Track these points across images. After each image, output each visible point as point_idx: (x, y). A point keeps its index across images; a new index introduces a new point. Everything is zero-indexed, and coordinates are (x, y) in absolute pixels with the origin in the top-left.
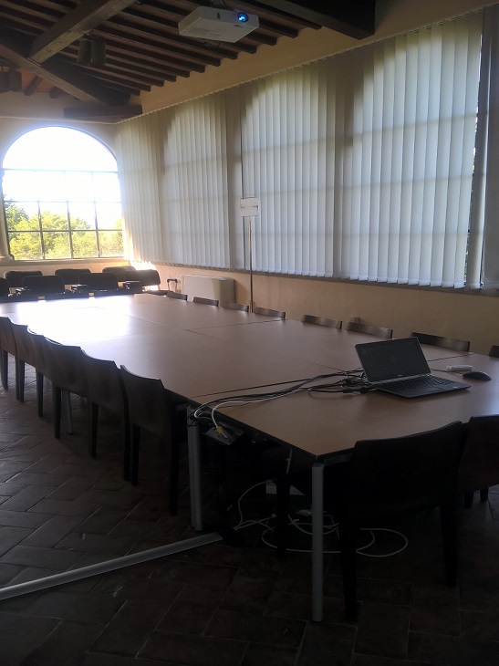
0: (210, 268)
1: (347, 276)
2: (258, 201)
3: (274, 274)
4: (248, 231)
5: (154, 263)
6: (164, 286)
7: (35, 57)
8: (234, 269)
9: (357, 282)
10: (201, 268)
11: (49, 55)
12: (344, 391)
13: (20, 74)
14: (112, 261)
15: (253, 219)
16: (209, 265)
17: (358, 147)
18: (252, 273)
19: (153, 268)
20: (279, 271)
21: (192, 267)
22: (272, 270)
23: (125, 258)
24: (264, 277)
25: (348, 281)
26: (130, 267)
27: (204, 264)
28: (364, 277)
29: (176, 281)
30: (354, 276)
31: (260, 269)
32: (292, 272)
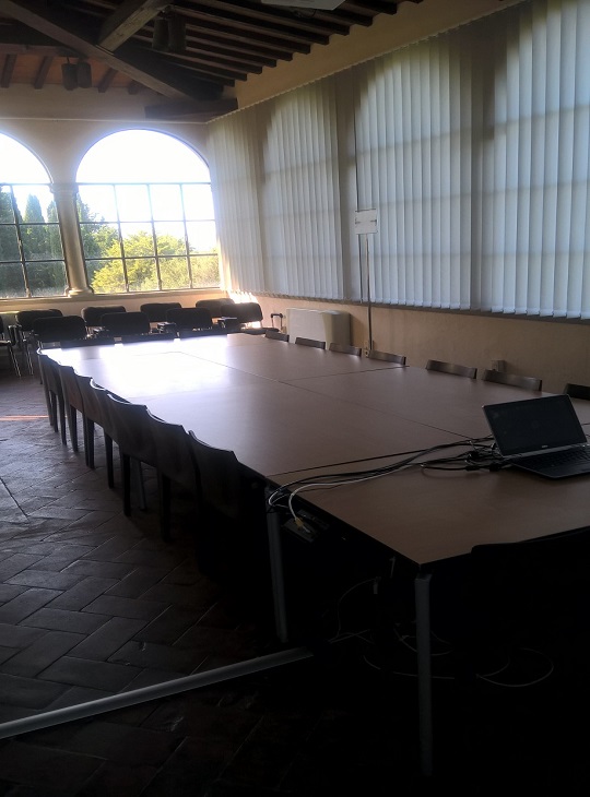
0: (321, 300)
1: (488, 308)
2: (376, 214)
3: (397, 307)
4: (364, 252)
5: (255, 294)
6: (267, 323)
7: (105, 43)
8: (348, 301)
9: (500, 315)
10: (310, 299)
11: (121, 41)
12: (468, 468)
13: (89, 66)
14: (206, 293)
15: (371, 237)
16: (319, 296)
17: (501, 141)
18: (370, 305)
19: (254, 300)
20: (403, 302)
21: (299, 298)
22: (395, 301)
23: (222, 289)
24: (386, 311)
25: (490, 314)
26: (228, 300)
27: (313, 295)
28: (510, 309)
29: (281, 316)
30: (497, 307)
31: (380, 300)
32: (419, 303)
